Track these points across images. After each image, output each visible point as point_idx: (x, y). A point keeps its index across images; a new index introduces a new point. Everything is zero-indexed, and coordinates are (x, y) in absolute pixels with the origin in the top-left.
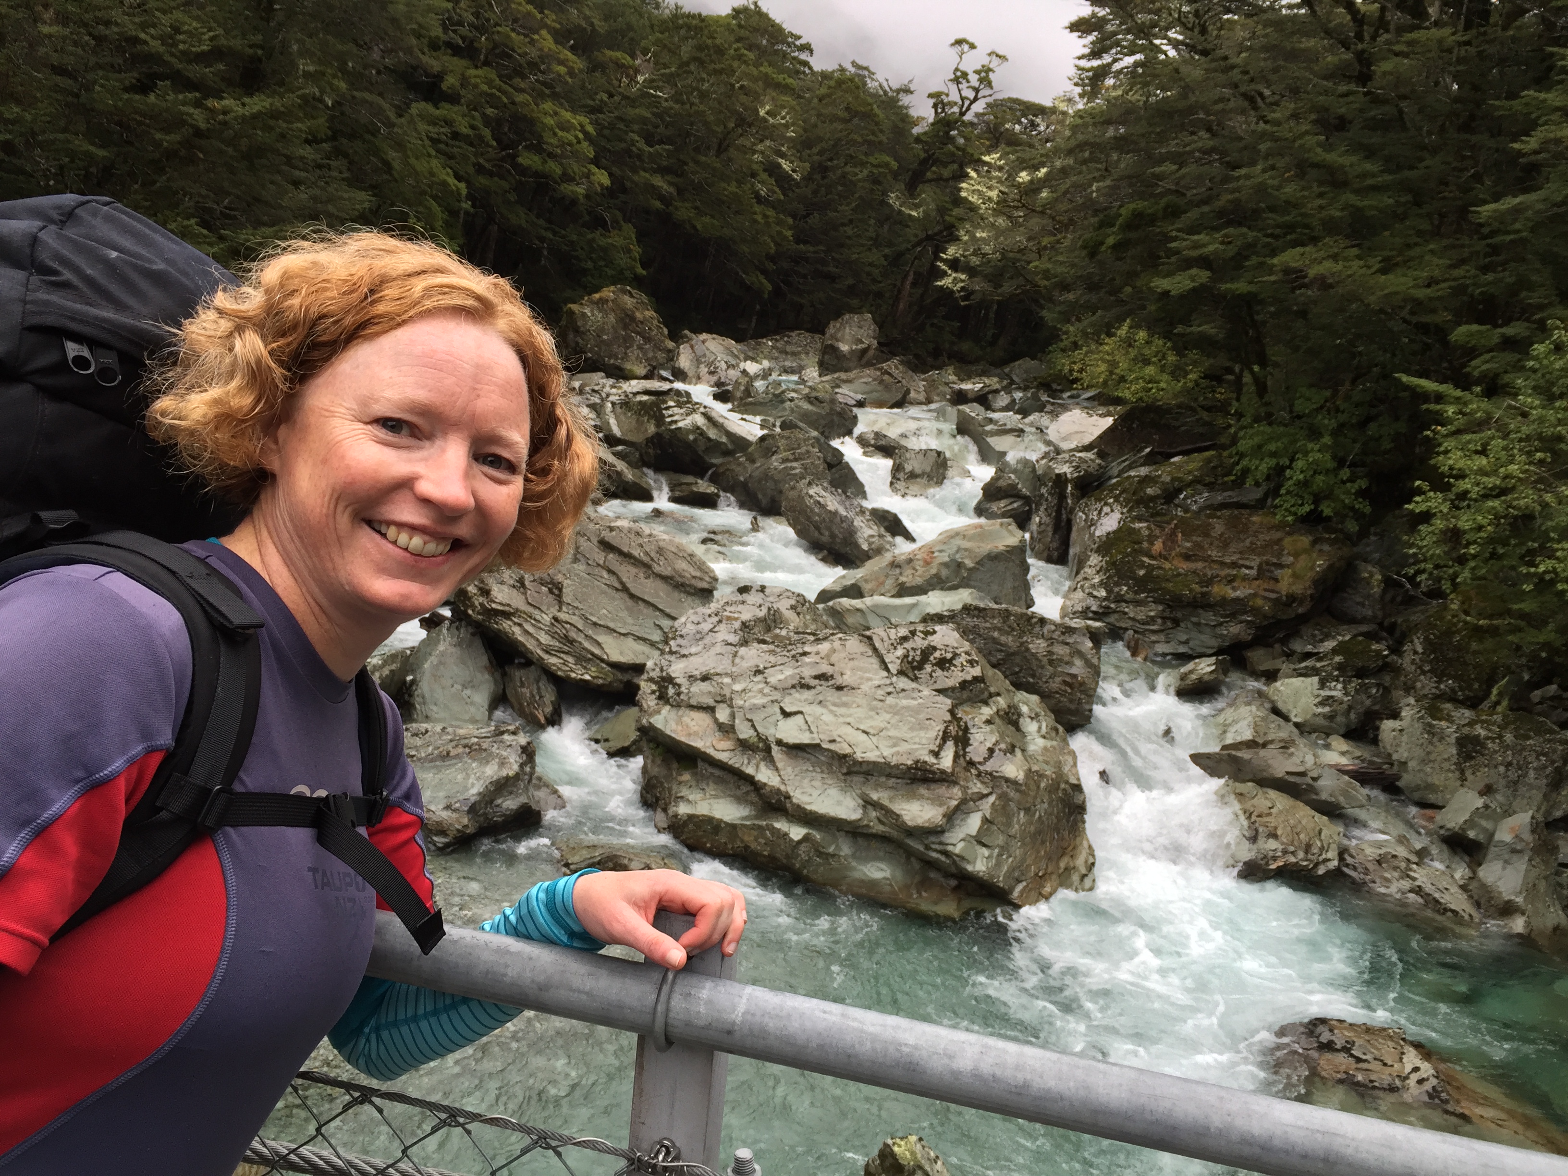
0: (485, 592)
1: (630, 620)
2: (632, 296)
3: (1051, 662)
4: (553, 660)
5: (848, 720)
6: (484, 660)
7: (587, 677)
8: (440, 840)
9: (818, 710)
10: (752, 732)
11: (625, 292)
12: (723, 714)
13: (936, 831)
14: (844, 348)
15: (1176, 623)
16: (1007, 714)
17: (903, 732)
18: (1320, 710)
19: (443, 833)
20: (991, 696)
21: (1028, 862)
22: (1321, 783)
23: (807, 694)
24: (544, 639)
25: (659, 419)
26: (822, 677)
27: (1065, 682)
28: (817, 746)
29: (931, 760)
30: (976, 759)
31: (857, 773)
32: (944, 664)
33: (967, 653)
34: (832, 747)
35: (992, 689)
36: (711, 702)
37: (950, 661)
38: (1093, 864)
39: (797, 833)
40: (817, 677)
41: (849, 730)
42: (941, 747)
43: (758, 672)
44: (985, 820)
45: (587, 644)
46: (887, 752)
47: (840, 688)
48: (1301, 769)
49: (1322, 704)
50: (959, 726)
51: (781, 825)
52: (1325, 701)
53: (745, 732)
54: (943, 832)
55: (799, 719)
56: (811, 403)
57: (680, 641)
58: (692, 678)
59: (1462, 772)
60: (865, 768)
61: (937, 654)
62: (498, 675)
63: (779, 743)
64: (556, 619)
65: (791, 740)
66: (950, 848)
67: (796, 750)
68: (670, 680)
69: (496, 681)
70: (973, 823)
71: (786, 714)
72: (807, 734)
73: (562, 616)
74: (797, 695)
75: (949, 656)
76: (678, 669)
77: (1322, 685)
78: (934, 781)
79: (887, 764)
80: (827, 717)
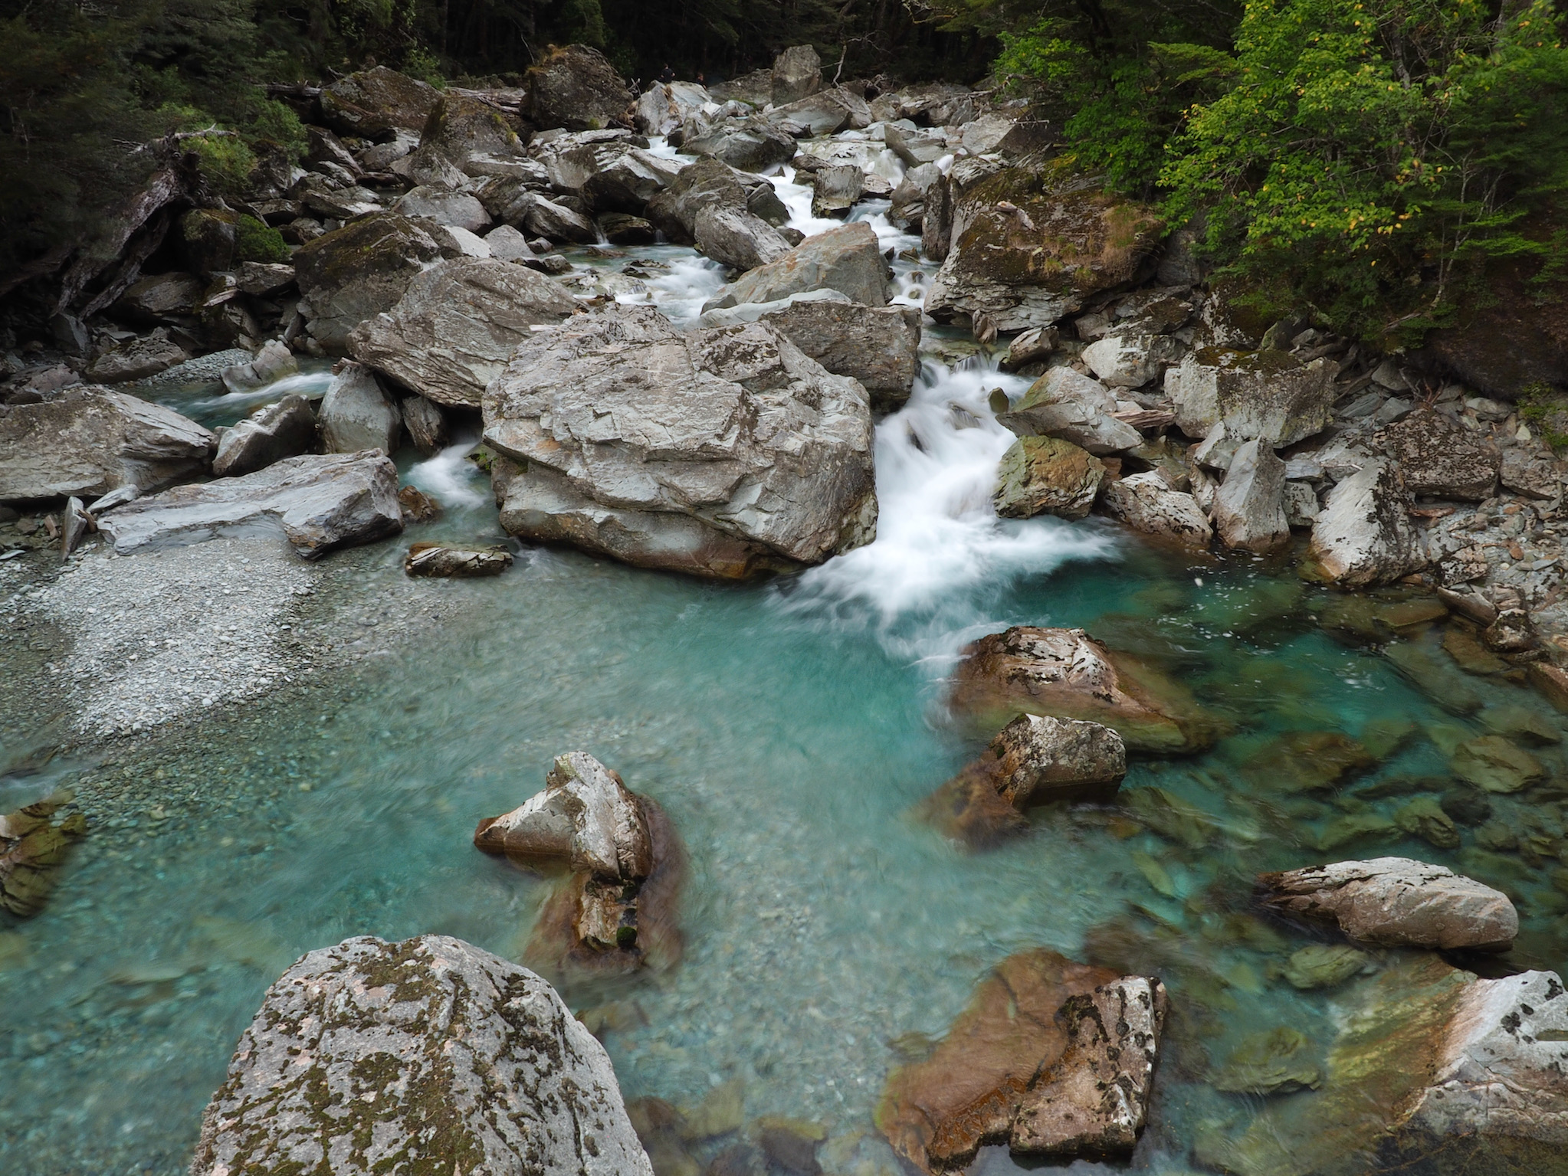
0: (367, 338)
1: (497, 348)
2: (586, 53)
3: (870, 347)
4: (432, 390)
5: (650, 415)
6: (380, 396)
7: (465, 402)
8: (305, 551)
9: (625, 408)
10: (567, 435)
11: (580, 49)
12: (544, 423)
13: (719, 504)
14: (791, 79)
15: (1019, 301)
16: (804, 396)
17: (697, 421)
18: (1122, 366)
19: (305, 545)
20: (790, 381)
21: (809, 521)
22: (1101, 429)
23: (618, 396)
24: (421, 372)
25: (592, 165)
26: (634, 380)
27: (885, 364)
28: (618, 441)
29: (715, 442)
30: (760, 438)
31: (655, 460)
32: (747, 357)
33: (768, 345)
34: (631, 440)
35: (791, 376)
36: (537, 412)
37: (752, 354)
38: (876, 518)
39: (600, 515)
40: (627, 380)
41: (650, 424)
42: (727, 430)
43: (580, 382)
44: (765, 490)
45: (459, 374)
46: (677, 439)
47: (647, 388)
48: (1083, 419)
49: (1123, 360)
50: (748, 411)
51: (588, 512)
52: (1128, 357)
53: (561, 435)
54: (726, 503)
55: (607, 419)
56: (749, 134)
57: (518, 360)
58: (522, 393)
59: (1222, 408)
60: (660, 455)
61: (740, 350)
62: (395, 409)
63: (589, 441)
64: (431, 354)
65: (598, 439)
66: (732, 517)
67: (605, 445)
68: (505, 397)
69: (392, 414)
70: (755, 494)
71: (598, 416)
72: (612, 431)
73: (435, 350)
74: (609, 398)
75: (751, 349)
76: (512, 387)
77: (1125, 341)
78: (721, 460)
79: (677, 451)
80: (632, 414)
